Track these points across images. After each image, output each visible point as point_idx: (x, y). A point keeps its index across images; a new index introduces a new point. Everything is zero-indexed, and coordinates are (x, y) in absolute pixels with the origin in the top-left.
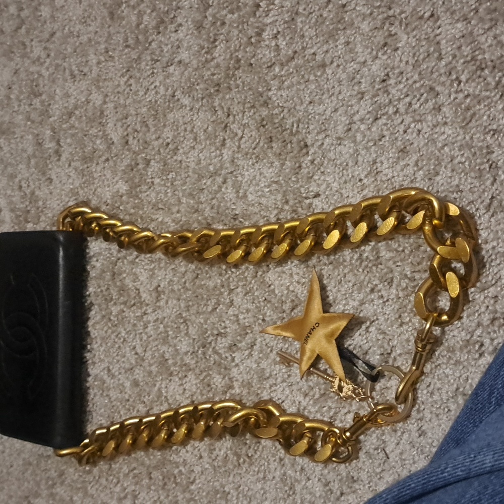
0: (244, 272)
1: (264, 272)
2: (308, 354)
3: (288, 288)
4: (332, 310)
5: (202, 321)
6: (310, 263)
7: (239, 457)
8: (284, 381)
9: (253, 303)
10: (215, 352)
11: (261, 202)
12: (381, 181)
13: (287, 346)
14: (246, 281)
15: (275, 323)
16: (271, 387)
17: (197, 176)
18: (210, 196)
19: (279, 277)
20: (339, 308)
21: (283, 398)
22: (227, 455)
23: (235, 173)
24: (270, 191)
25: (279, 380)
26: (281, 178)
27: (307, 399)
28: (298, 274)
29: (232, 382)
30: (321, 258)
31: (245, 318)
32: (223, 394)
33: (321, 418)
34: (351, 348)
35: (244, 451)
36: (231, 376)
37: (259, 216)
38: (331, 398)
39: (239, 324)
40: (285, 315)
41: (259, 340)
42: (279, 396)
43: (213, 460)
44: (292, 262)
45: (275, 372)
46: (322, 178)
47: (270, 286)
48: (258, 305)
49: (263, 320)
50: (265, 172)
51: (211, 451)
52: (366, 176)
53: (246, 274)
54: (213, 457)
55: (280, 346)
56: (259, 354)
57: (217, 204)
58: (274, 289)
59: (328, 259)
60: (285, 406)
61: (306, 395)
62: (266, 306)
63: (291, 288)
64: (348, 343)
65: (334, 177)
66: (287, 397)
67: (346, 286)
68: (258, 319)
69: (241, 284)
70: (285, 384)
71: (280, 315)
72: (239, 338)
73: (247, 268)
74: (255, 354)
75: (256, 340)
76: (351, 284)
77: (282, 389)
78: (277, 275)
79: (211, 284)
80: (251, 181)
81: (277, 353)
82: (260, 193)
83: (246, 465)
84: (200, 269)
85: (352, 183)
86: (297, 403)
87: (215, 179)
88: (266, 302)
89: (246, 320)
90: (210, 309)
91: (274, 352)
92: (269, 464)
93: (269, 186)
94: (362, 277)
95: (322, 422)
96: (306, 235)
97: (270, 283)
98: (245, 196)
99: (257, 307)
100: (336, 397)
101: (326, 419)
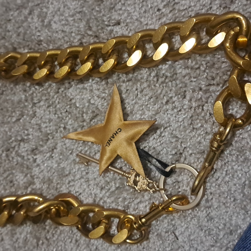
0: (47, 89)
1: (65, 89)
2: (108, 155)
3: (89, 101)
4: (129, 118)
5: (7, 129)
6: (110, 80)
7: (38, 239)
8: (82, 177)
9: (55, 114)
10: (18, 155)
11: (65, 30)
12: (179, 10)
13: (87, 149)
14: (50, 96)
15: (76, 130)
16: (69, 182)
17: (4, 9)
18: (17, 25)
19: (80, 92)
20: (136, 117)
21: (81, 191)
22: (27, 238)
23: (41, 5)
24: (74, 20)
25: (78, 176)
26: (84, 9)
27: (104, 192)
28: (98, 90)
29: (34, 179)
30: (120, 76)
31: (46, 127)
32: (24, 189)
33: (116, 207)
34: (146, 149)
35: (43, 235)
36: (33, 174)
37: (63, 41)
38: (127, 190)
39: (41, 132)
40: (85, 124)
41: (59, 145)
42: (77, 190)
43: (14, 242)
44: (93, 80)
45: (74, 170)
46: (123, 8)
47: (71, 100)
48: (60, 115)
49: (65, 128)
50: (69, 4)
51: (13, 235)
52: (164, 7)
53: (49, 90)
54: (14, 240)
55: (80, 149)
56: (59, 156)
57: (23, 31)
58: (75, 103)
59: (126, 77)
60: (82, 198)
61: (102, 189)
62: (68, 116)
63: (92, 102)
64: (144, 146)
65: (135, 8)
66: (84, 190)
67: (144, 99)
68: (60, 127)
69: (44, 98)
70: (83, 180)
71: (81, 124)
72: (41, 143)
73: (50, 85)
74: (56, 155)
75: (56, 144)
76: (147, 98)
77: (79, 184)
78: (78, 91)
79: (16, 99)
80: (56, 13)
81: (77, 155)
82: (63, 22)
83: (45, 246)
84: (5, 86)
85: (151, 12)
86: (94, 195)
87: (21, 12)
88: (67, 113)
89: (48, 129)
90: (14, 119)
91: (75, 154)
92: (65, 245)
93: (72, 16)
94: (159, 91)
95: (117, 210)
96: (110, 56)
97: (72, 97)
98: (49, 25)
99: (59, 117)
100: (131, 190)
101: (120, 208)
